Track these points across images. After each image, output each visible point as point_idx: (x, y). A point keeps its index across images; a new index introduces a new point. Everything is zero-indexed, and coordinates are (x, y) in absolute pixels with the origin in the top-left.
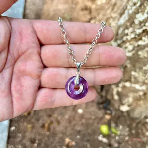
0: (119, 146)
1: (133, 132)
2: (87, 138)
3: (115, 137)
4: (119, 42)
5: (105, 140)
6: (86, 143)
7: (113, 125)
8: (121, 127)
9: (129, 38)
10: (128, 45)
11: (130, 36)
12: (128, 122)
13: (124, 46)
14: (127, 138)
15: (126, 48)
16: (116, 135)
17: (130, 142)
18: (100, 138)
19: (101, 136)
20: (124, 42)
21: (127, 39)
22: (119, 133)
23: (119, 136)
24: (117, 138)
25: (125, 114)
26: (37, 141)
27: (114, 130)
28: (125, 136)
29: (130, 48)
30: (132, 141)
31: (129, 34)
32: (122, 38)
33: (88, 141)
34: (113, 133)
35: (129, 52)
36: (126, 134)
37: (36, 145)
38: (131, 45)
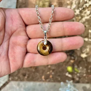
0: (79, 80)
1: (89, 71)
2: (59, 74)
3: (77, 74)
4: (80, 9)
5: (70, 76)
6: (57, 77)
7: (76, 66)
8: (81, 68)
9: (87, 5)
10: (86, 10)
11: (88, 3)
12: (86, 65)
13: (84, 12)
14: (85, 75)
15: (85, 13)
16: (78, 73)
17: (86, 78)
18: (67, 74)
19: (67, 73)
20: (84, 9)
21: (86, 6)
22: (79, 71)
23: (80, 73)
24: (78, 75)
25: (84, 60)
26: (27, 75)
27: (76, 70)
28: (83, 73)
29: (88, 12)
30: (88, 77)
31: (88, 2)
32: (83, 5)
33: (59, 76)
34: (75, 71)
35: (88, 16)
36: (84, 72)
37: (26, 77)
38: (88, 10)
